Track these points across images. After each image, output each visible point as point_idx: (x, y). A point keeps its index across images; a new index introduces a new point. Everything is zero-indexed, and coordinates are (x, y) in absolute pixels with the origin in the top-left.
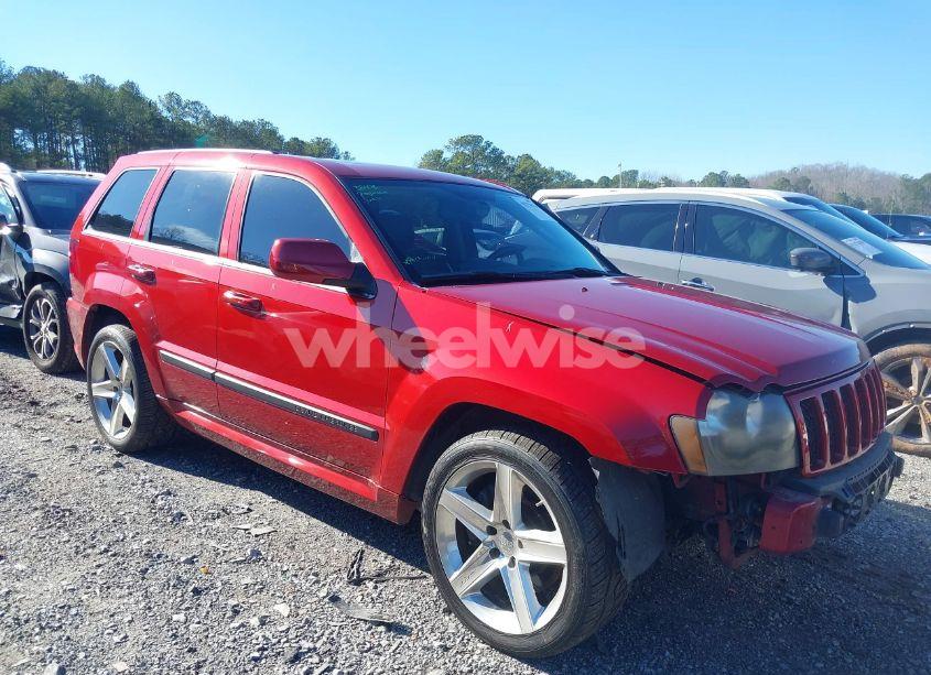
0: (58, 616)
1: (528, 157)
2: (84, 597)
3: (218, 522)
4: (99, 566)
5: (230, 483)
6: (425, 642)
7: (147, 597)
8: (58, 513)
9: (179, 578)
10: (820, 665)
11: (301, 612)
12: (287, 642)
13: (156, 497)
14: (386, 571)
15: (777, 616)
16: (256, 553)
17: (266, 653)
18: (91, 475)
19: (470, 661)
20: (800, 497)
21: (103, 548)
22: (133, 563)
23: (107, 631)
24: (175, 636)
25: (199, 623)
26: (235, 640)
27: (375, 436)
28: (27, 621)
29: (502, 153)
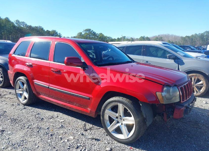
0: (22, 143)
1: (101, 34)
2: (26, 138)
3: (51, 119)
4: (28, 131)
5: (51, 111)
6: (104, 142)
7: (40, 137)
8: (14, 120)
9: (47, 133)
10: (184, 140)
11: (76, 138)
12: (74, 144)
13: (36, 115)
14: (91, 128)
15: (174, 131)
16: (62, 126)
17: (70, 147)
18: (19, 110)
19: (114, 145)
20: (181, 107)
21: (27, 127)
22: (35, 130)
23: (34, 145)
24: (49, 145)
25: (54, 142)
26: (63, 145)
27: (89, 99)
28: (15, 144)
29: (95, 33)
